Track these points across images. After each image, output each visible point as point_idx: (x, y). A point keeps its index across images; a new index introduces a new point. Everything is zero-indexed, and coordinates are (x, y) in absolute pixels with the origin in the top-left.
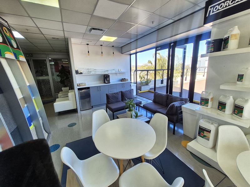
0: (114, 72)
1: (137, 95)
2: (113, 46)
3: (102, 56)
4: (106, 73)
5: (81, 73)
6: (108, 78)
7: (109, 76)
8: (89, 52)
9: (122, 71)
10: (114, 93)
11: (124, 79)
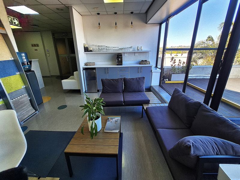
0: (131, 50)
1: (160, 85)
2: (132, 13)
3: (116, 28)
4: (120, 52)
5: (91, 51)
6: (120, 58)
7: (121, 55)
8: (99, 25)
9: (144, 49)
10: (112, 80)
11: (145, 61)
